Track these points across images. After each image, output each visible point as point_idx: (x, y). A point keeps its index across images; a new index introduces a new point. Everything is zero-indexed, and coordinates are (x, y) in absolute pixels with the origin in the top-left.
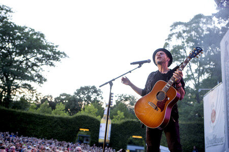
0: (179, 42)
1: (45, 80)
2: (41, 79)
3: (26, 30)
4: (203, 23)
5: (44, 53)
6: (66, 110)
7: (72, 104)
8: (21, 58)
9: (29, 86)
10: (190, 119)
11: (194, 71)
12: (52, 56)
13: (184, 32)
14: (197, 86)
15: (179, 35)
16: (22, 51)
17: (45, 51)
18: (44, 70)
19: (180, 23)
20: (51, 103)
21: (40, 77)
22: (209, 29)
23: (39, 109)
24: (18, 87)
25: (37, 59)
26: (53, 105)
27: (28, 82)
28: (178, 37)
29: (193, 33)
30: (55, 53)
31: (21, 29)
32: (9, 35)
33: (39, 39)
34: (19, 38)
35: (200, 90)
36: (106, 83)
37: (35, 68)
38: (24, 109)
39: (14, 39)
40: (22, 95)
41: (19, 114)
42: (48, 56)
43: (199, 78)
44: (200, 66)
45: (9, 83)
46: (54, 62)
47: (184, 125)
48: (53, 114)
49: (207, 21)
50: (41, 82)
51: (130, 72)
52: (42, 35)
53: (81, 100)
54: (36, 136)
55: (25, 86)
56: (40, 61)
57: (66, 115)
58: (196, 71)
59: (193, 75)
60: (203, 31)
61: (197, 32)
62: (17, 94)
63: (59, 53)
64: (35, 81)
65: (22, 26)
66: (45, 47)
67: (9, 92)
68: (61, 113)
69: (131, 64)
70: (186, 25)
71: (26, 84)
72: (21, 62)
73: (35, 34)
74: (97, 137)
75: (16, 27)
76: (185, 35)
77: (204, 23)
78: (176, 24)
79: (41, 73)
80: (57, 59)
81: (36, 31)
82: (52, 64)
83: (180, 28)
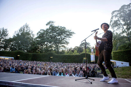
0: (117, 19)
1: (69, 43)
2: (67, 43)
3: (59, 27)
4: (126, 8)
5: (66, 34)
6: (78, 52)
7: (79, 49)
8: (59, 37)
9: (64, 46)
10: (127, 48)
11: (125, 29)
13: (118, 14)
14: (128, 35)
15: (116, 16)
16: (59, 35)
17: (66, 33)
18: (67, 39)
19: (115, 11)
20: (72, 50)
21: (66, 42)
22: (129, 10)
23: (69, 53)
24: (60, 47)
25: (65, 36)
26: (73, 51)
27: (63, 45)
28: (116, 17)
29: (122, 14)
30: (70, 33)
31: (57, 27)
32: (54, 30)
33: (64, 29)
34: (57, 30)
37: (64, 39)
38: (63, 54)
40: (62, 49)
41: (62, 56)
42: (68, 35)
43: (128, 31)
44: (128, 26)
45: (57, 46)
46: (70, 36)
47: (124, 51)
48: (74, 54)
49: (128, 7)
50: (67, 44)
52: (65, 28)
53: (82, 48)
54: (69, 62)
56: (66, 37)
57: (78, 54)
58: (126, 29)
59: (125, 30)
60: (126, 12)
61: (124, 13)
62: (60, 49)
63: (71, 33)
64: (65, 44)
65: (58, 26)
66: (66, 32)
67: (58, 49)
68: (76, 53)
70: (118, 11)
71: (62, 46)
73: (62, 28)
74: (90, 60)
75: (56, 27)
76: (119, 15)
77: (127, 8)
78: (113, 12)
79: (67, 41)
80: (71, 35)
81: (62, 27)
82: (70, 37)
83: (116, 13)
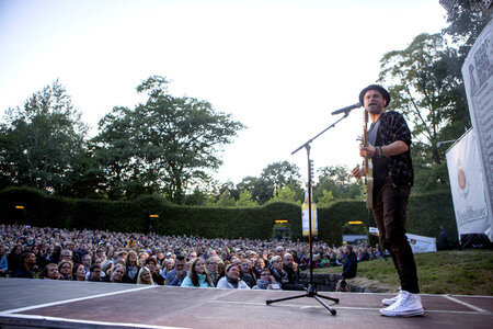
0: (397, 81)
1: (221, 163)
2: (215, 162)
3: (187, 102)
4: (428, 46)
5: (213, 129)
6: (254, 198)
7: (261, 189)
8: (186, 139)
9: (202, 173)
10: (429, 189)
11: (425, 118)
12: (225, 129)
13: (402, 64)
14: (433, 139)
15: (396, 71)
16: (186, 129)
17: (213, 125)
18: (217, 149)
19: (394, 53)
20: (232, 191)
21: (213, 159)
22: (440, 54)
23: (219, 202)
24: (188, 176)
25: (206, 137)
26: (235, 195)
27: (200, 169)
28: (394, 74)
29: (416, 63)
30: (227, 125)
31: (180, 102)
32: (168, 113)
33: (205, 110)
34: (180, 113)
35: (438, 144)
36: (301, 148)
37: (206, 149)
38: (200, 204)
39: (175, 117)
40: (195, 186)
41: (195, 211)
42: (220, 132)
43: (434, 127)
44: (433, 110)
45: (177, 174)
46: (228, 137)
47: (421, 198)
48: (238, 205)
49: (434, 42)
50: (215, 166)
51: (333, 126)
52: (208, 105)
53: (271, 182)
54: (220, 237)
55: (197, 174)
56: (211, 138)
57: (254, 205)
58: (429, 117)
59: (424, 124)
60: (431, 57)
61: (422, 61)
62: (189, 185)
63: (232, 124)
64: (208, 166)
65: (181, 97)
66: (214, 120)
67: (179, 185)
68: (247, 202)
69: (333, 114)
70: (403, 54)
71: (197, 172)
72: (187, 144)
73: (199, 104)
74: (301, 230)
75: (174, 101)
76: (403, 68)
77: (431, 46)
78: (388, 56)
79: (217, 155)
80: (232, 133)
81: (199, 101)
82: (226, 141)
83: (395, 61)
